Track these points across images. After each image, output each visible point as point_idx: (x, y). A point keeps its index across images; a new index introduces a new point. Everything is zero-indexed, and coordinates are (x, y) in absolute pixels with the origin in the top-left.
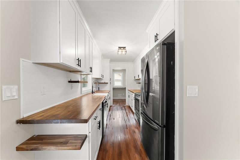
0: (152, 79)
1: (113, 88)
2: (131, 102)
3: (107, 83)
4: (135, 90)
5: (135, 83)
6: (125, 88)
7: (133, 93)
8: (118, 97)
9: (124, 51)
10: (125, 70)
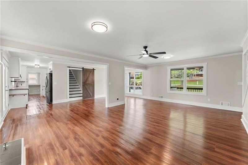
1: (29, 86)
6: (40, 85)
8: (32, 93)
9: (38, 67)
10: (40, 73)
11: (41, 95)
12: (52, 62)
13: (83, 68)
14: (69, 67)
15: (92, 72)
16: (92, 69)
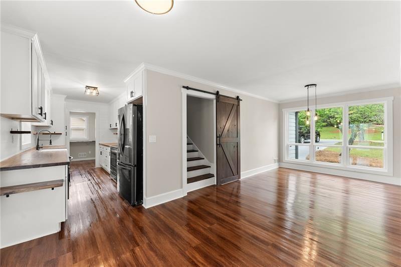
0: (129, 129)
1: (70, 142)
2: (103, 160)
3: (61, 134)
4: (111, 144)
5: (111, 133)
6: (95, 142)
7: (108, 146)
8: (78, 158)
9: (94, 93)
10: (94, 114)
11: (97, 165)
12: (142, 67)
13: (218, 92)
14: (187, 88)
15: (235, 108)
16: (234, 96)
